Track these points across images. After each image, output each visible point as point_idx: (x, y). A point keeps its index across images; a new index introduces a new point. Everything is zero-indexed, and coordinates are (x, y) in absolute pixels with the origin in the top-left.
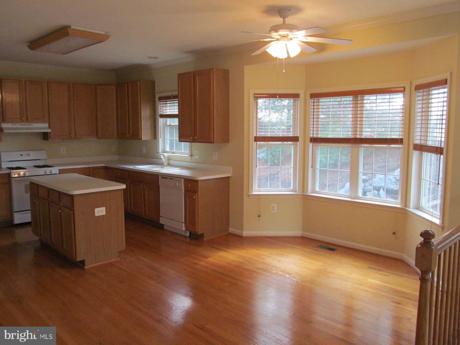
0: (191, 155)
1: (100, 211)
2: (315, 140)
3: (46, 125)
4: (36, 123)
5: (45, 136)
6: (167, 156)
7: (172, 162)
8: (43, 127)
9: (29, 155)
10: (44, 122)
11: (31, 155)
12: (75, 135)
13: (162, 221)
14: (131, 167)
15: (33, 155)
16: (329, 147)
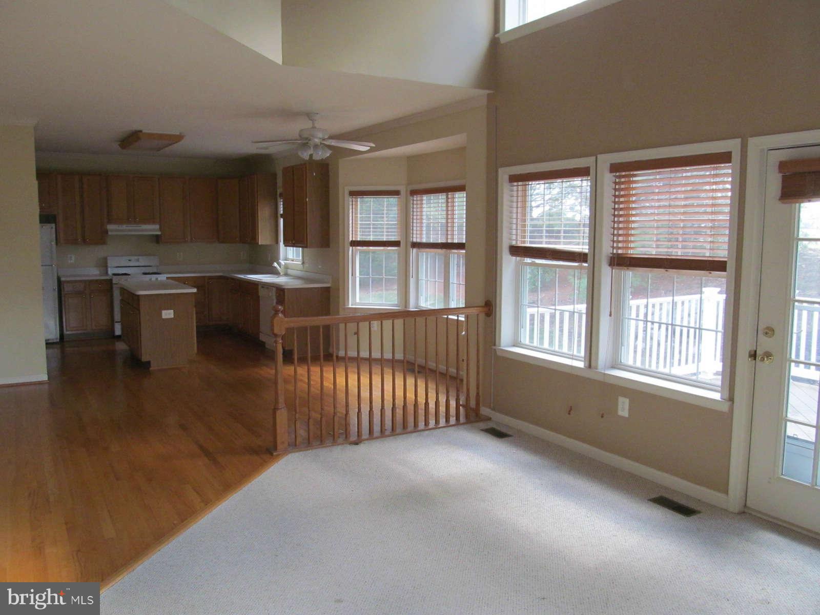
0: (303, 263)
1: (168, 314)
2: (416, 245)
3: (157, 227)
4: (145, 224)
5: (157, 239)
6: (284, 264)
7: (290, 272)
8: (152, 229)
9: (138, 260)
10: (154, 223)
11: (140, 260)
12: (191, 239)
13: (263, 338)
14: (242, 276)
15: (143, 261)
16: (429, 254)
